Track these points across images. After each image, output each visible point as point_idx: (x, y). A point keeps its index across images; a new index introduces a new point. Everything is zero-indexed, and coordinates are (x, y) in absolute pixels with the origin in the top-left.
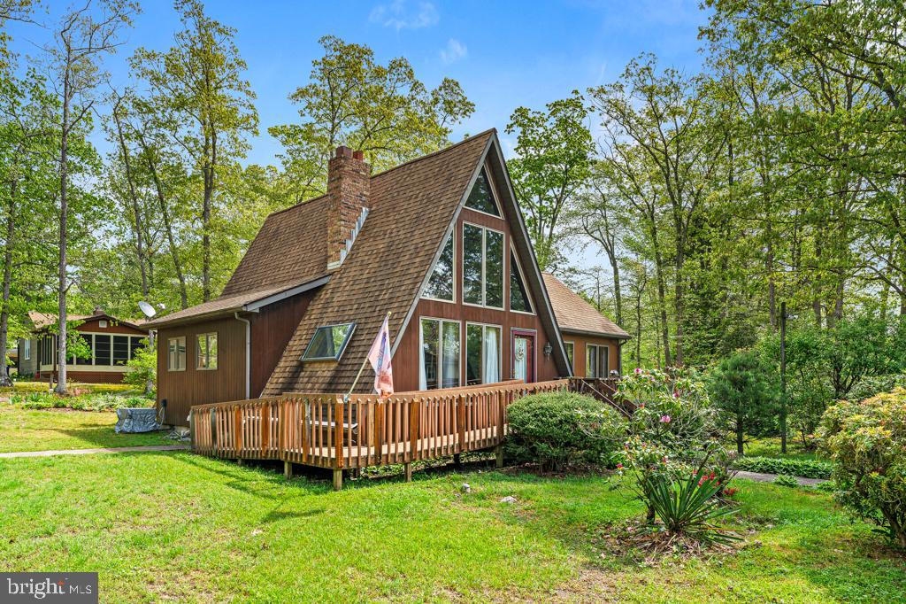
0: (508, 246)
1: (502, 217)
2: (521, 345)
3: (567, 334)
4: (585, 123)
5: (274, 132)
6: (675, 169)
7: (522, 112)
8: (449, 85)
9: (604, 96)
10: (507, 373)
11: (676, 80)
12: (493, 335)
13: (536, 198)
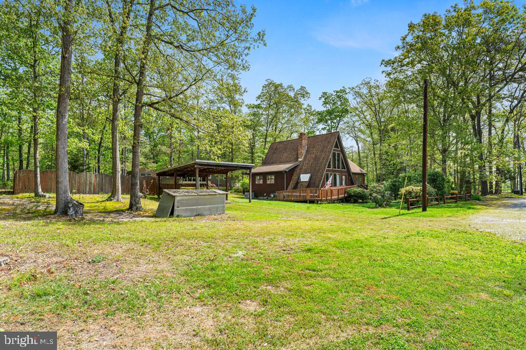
0: (341, 156)
1: (339, 149)
2: (344, 177)
3: (353, 173)
4: (347, 96)
5: (246, 105)
6: (379, 113)
7: (325, 93)
8: (302, 88)
9: (354, 90)
10: (341, 184)
11: (378, 84)
12: (338, 176)
13: (329, 122)
